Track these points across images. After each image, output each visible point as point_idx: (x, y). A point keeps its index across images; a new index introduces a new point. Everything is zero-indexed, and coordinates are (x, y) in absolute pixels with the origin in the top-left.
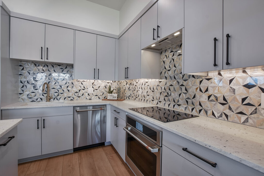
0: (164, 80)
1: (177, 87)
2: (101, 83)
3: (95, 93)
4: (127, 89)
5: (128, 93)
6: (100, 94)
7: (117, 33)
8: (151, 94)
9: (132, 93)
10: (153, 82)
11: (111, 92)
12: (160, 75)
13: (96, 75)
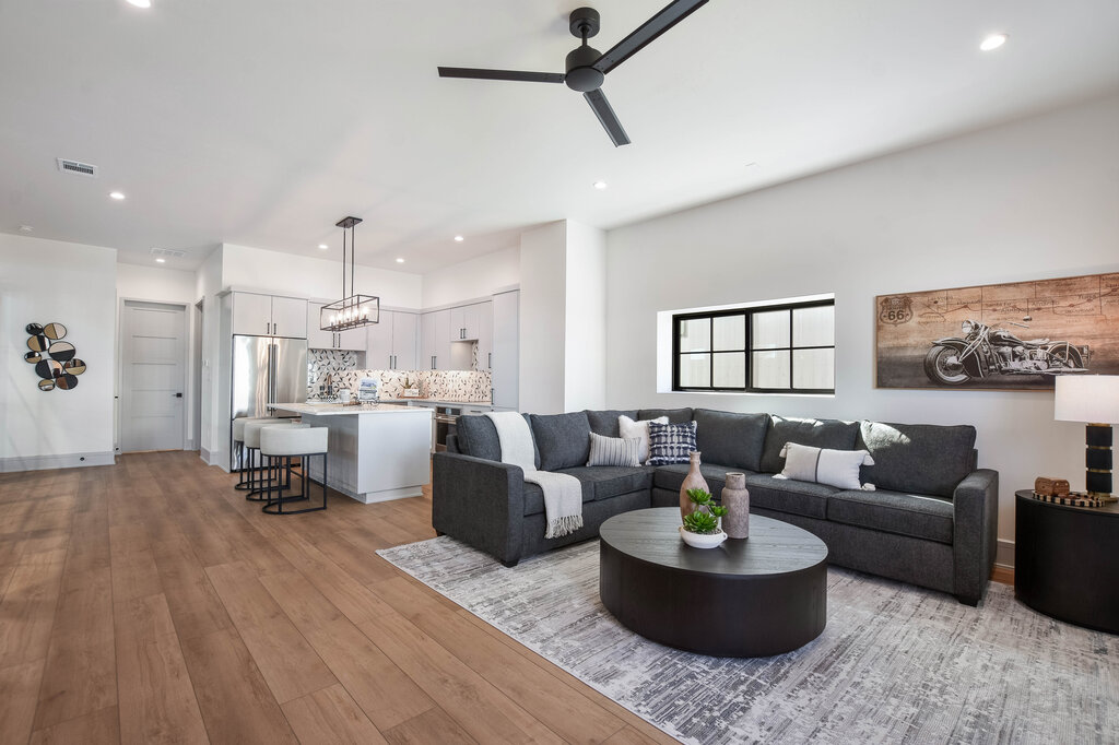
0: (475, 373)
1: (485, 379)
2: (394, 375)
3: (384, 389)
4: (432, 382)
5: (433, 388)
6: (391, 389)
7: (417, 306)
8: (462, 386)
9: (438, 388)
10: (465, 374)
11: (408, 386)
12: (471, 365)
13: (393, 363)
